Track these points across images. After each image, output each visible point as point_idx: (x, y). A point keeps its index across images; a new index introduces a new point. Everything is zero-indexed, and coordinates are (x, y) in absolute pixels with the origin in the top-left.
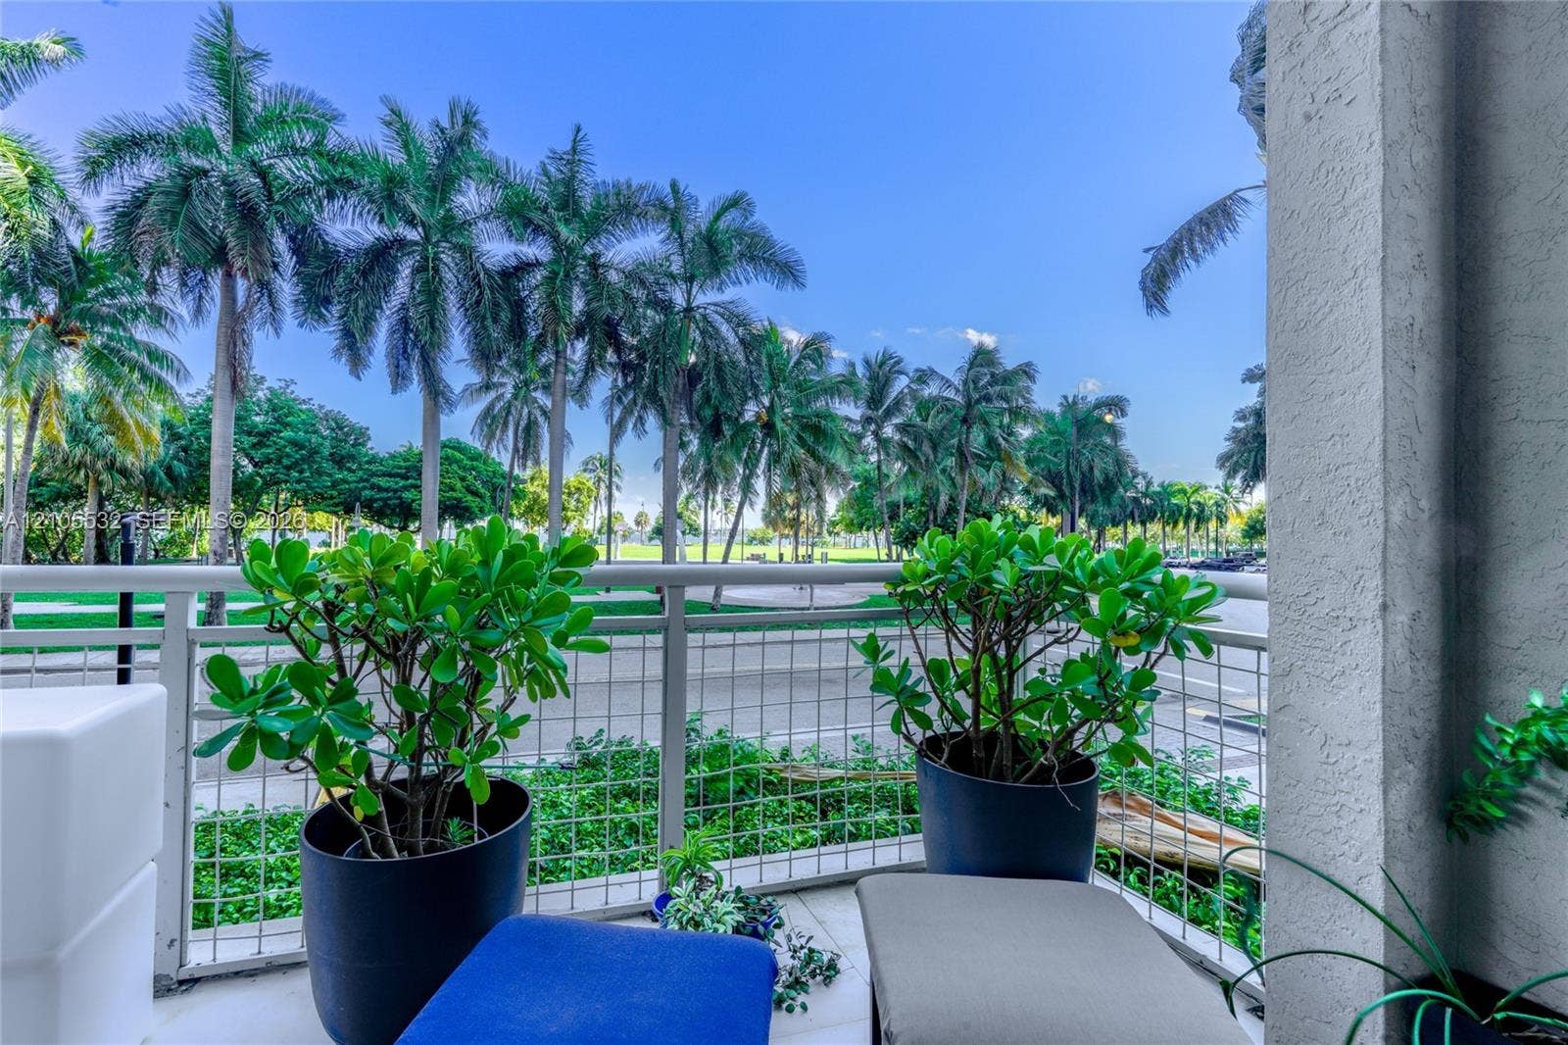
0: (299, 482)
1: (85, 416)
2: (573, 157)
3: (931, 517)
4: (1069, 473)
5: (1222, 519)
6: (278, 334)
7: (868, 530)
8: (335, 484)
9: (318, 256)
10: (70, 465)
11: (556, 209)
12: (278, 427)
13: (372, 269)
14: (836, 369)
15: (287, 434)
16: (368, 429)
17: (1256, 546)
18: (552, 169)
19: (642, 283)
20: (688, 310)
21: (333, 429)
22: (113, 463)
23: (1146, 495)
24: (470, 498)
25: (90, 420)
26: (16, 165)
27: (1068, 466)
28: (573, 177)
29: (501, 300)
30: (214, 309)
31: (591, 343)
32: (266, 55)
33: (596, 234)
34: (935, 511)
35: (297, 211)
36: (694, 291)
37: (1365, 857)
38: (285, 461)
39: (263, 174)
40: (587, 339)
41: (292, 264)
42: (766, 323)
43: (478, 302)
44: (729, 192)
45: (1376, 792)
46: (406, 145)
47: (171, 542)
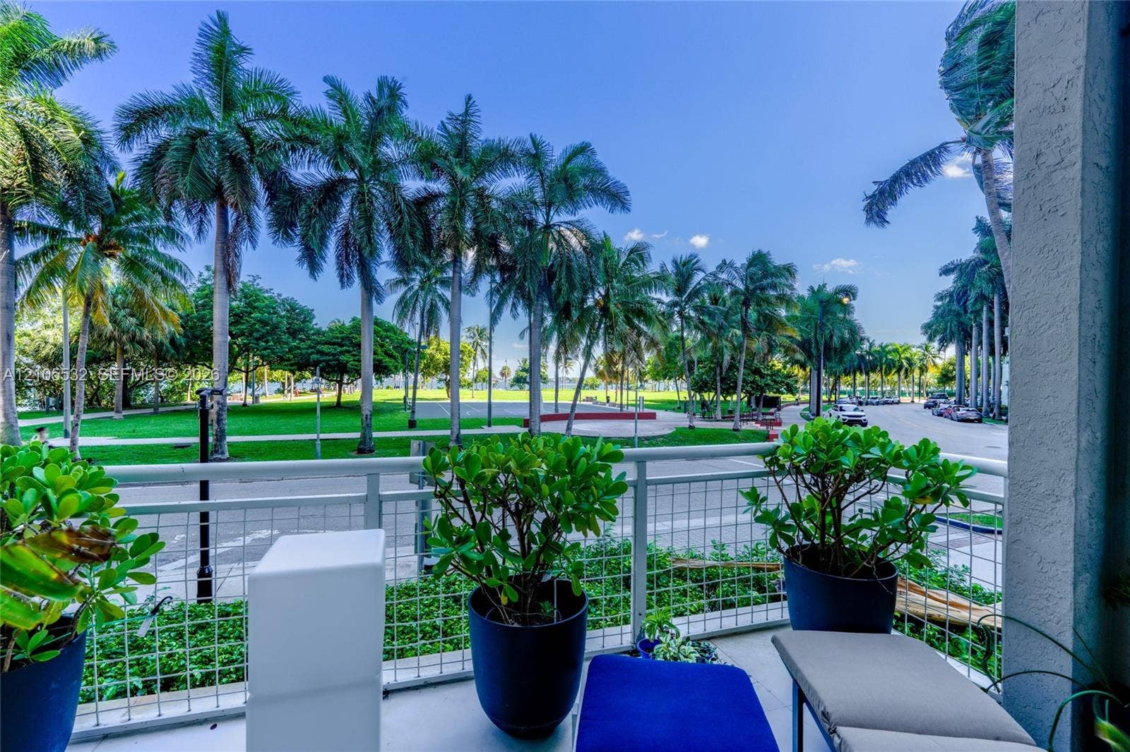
0: (265, 349)
1: (113, 304)
2: (465, 119)
3: (718, 371)
4: (816, 340)
5: (923, 370)
6: (254, 248)
7: (670, 379)
8: (291, 350)
9: (286, 193)
10: (104, 338)
11: (454, 156)
12: (249, 310)
13: (325, 201)
14: (653, 268)
15: (256, 315)
16: (313, 310)
17: (947, 388)
18: (450, 128)
19: (515, 208)
20: (548, 227)
21: (288, 311)
22: (134, 337)
23: (869, 353)
24: (387, 359)
25: (117, 306)
26: (72, 130)
27: (815, 335)
28: (466, 133)
29: (416, 222)
30: (212, 231)
31: (478, 251)
32: (249, 49)
33: (482, 174)
34: (721, 368)
35: (271, 161)
36: (552, 213)
37: (1062, 622)
38: (256, 335)
39: (246, 133)
40: (475, 248)
41: (266, 197)
42: (603, 236)
43: (400, 224)
44: (577, 142)
45: (1070, 588)
46: (345, 111)
47: (172, 391)
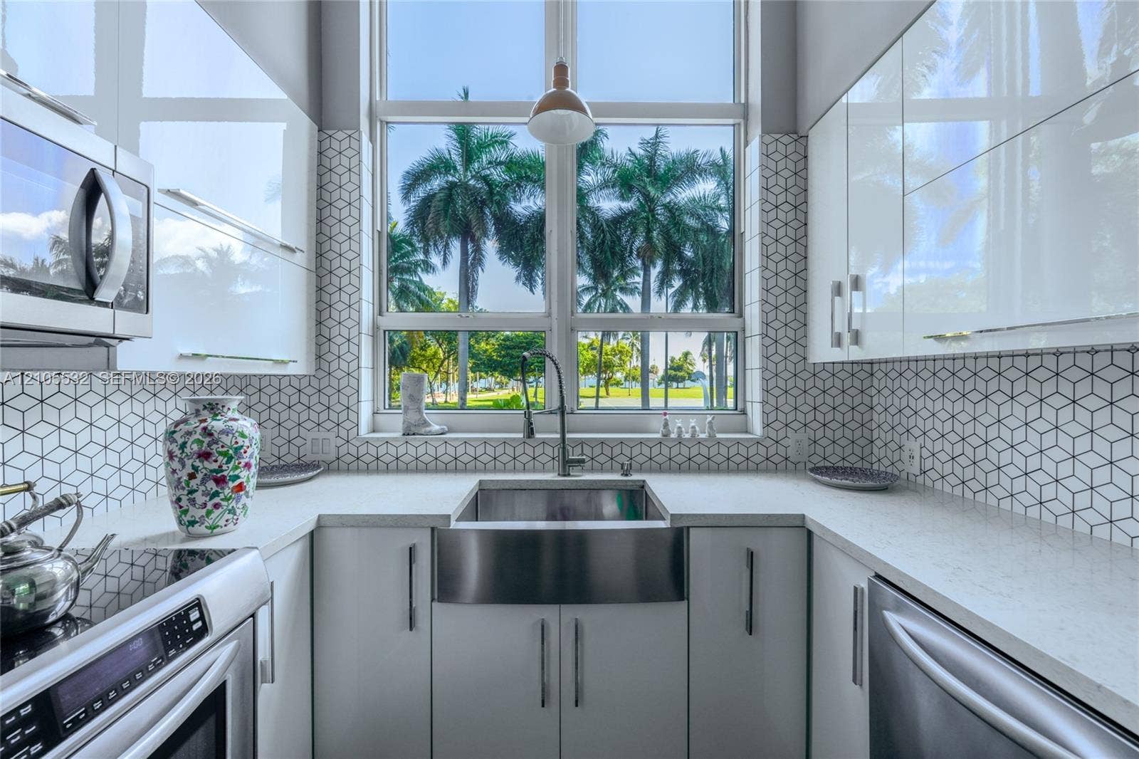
11: (647, 177)
29: (615, 239)
31: (666, 261)
33: (670, 188)
39: (485, 179)
40: (664, 259)
